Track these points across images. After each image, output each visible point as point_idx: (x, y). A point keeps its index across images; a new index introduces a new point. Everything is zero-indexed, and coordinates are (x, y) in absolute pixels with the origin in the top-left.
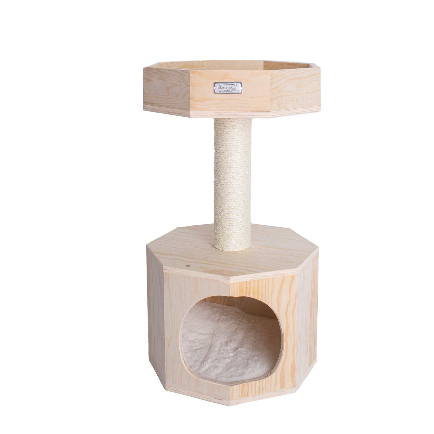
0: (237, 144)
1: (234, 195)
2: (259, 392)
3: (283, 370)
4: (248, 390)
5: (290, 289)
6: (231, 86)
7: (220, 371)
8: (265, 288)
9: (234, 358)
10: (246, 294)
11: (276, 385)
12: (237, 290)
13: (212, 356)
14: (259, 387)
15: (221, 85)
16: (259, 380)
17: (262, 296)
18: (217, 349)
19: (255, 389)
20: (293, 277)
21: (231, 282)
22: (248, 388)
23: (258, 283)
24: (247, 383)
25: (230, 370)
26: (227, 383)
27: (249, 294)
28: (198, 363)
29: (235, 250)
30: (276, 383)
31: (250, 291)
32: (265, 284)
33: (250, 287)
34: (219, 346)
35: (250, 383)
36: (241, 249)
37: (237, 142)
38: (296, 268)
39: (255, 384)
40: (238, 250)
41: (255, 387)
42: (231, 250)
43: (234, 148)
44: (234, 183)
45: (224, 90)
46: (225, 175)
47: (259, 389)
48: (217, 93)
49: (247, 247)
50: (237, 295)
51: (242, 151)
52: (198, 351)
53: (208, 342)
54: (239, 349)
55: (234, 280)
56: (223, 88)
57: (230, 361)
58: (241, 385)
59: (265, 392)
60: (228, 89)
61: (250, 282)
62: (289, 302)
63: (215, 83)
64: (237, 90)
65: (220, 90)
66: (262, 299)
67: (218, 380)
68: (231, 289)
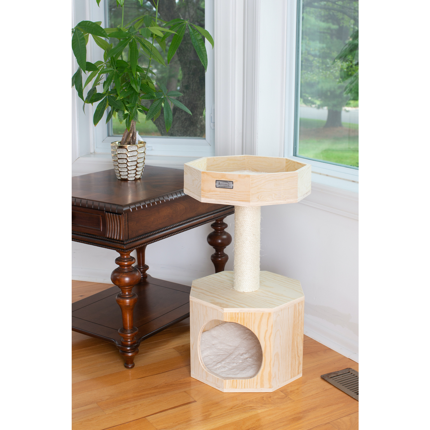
0: (247, 220)
1: (244, 254)
2: (245, 387)
3: (262, 376)
4: (237, 384)
5: (268, 322)
6: (226, 183)
7: (225, 370)
8: (249, 319)
9: (241, 364)
10: (235, 321)
11: (257, 384)
12: (229, 317)
13: (227, 360)
14: (245, 384)
15: (220, 182)
16: (245, 379)
17: (247, 324)
18: (234, 357)
19: (242, 385)
20: (270, 314)
21: (225, 311)
22: (237, 383)
23: (244, 314)
24: (236, 380)
25: (232, 371)
26: (223, 378)
27: (237, 321)
28: (215, 363)
29: (245, 292)
30: (257, 383)
31: (238, 319)
32: (249, 316)
33: (238, 317)
34: (236, 355)
35: (238, 380)
36: (249, 291)
37: (246, 218)
38: (272, 308)
39: (242, 381)
40: (247, 291)
41: (242, 383)
42: (242, 291)
43: (244, 222)
44: (244, 246)
45: (222, 185)
46: (238, 239)
47: (245, 385)
48: (218, 187)
49: (254, 290)
50: (229, 321)
51: (250, 224)
52: (220, 356)
53: (230, 352)
54: (248, 359)
55: (227, 310)
56: (221, 184)
57: (236, 365)
58: (232, 380)
59: (249, 388)
60: (225, 185)
61: (238, 314)
62: (267, 331)
63: (216, 181)
64: (230, 186)
65: (219, 185)
66: (247, 326)
67: (219, 375)
68: (224, 316)
